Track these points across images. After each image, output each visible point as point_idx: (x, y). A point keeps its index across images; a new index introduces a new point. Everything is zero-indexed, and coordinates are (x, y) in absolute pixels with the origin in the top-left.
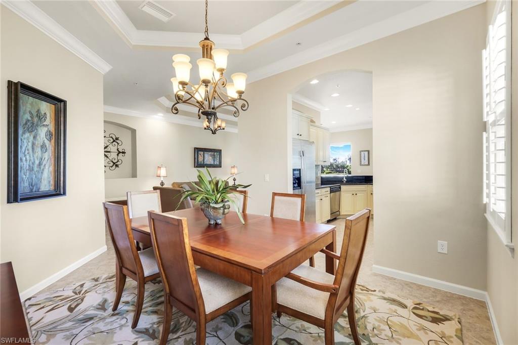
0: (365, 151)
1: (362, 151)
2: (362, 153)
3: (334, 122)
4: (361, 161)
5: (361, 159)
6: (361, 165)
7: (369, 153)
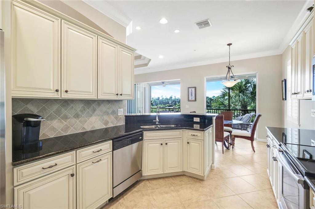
0: (192, 87)
1: (190, 88)
2: (190, 89)
3: (161, 57)
4: (188, 97)
5: (188, 95)
6: (189, 100)
7: (195, 90)
